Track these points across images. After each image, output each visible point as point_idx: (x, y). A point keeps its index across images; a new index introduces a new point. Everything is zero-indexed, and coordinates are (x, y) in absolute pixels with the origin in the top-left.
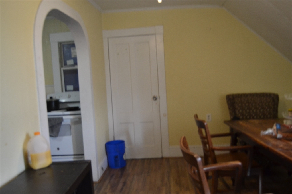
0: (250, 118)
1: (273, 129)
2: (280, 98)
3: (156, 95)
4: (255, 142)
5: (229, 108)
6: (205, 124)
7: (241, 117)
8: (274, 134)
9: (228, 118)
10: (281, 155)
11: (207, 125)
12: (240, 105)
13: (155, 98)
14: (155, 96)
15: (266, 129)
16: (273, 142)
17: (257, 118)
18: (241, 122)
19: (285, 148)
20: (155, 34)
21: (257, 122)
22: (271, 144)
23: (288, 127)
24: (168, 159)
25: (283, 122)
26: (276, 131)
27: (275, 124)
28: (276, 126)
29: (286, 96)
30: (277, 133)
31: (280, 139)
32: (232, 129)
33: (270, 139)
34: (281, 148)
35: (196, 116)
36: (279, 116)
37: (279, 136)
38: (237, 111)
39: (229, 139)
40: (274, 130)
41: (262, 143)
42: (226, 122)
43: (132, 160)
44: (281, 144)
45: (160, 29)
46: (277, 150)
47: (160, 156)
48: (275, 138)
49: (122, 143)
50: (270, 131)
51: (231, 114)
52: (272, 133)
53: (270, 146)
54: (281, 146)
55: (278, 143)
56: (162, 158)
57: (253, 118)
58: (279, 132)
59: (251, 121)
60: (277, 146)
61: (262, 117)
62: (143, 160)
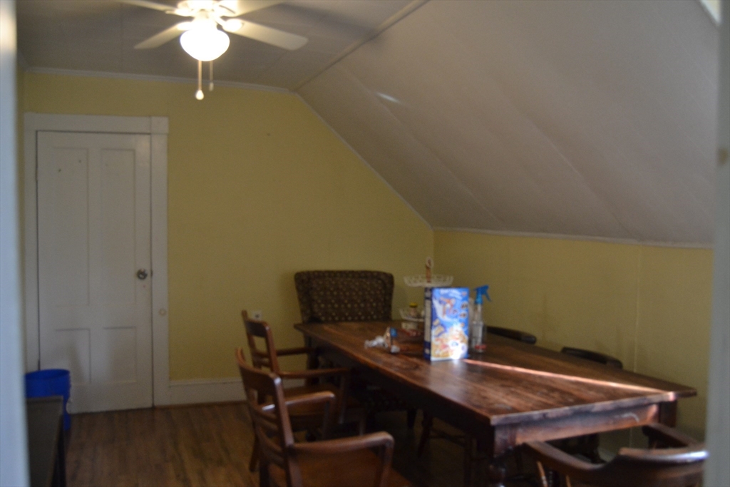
0: (340, 320)
1: (385, 337)
2: (397, 281)
3: (145, 267)
4: (356, 360)
5: (300, 300)
6: (267, 328)
7: (323, 318)
8: (387, 346)
9: (299, 319)
10: (398, 377)
11: (270, 330)
12: (322, 293)
13: (141, 275)
14: (142, 270)
15: (373, 338)
16: (384, 358)
17: (353, 320)
18: (326, 327)
19: (404, 366)
20: (149, 134)
21: (355, 326)
22: (382, 362)
23: (408, 334)
24: (166, 410)
25: (400, 326)
26: (389, 341)
27: (388, 329)
28: (390, 332)
29: (406, 280)
30: (392, 344)
31: (395, 354)
32: (309, 339)
33: (379, 355)
34: (398, 367)
35: (244, 314)
36: (394, 316)
37: (395, 349)
38: (316, 306)
39: (303, 358)
40: (387, 338)
41: (368, 360)
42: (296, 327)
43: (82, 415)
44: (397, 362)
45: (162, 124)
46: (392, 370)
47: (149, 405)
48: (388, 352)
49: (63, 374)
50: (380, 341)
51: (303, 311)
52: (384, 345)
53: (380, 365)
54: (399, 364)
55: (393, 360)
56: (153, 408)
57: (346, 320)
58: (394, 342)
59: (345, 324)
60: (391, 365)
61: (363, 318)
62: (109, 414)
